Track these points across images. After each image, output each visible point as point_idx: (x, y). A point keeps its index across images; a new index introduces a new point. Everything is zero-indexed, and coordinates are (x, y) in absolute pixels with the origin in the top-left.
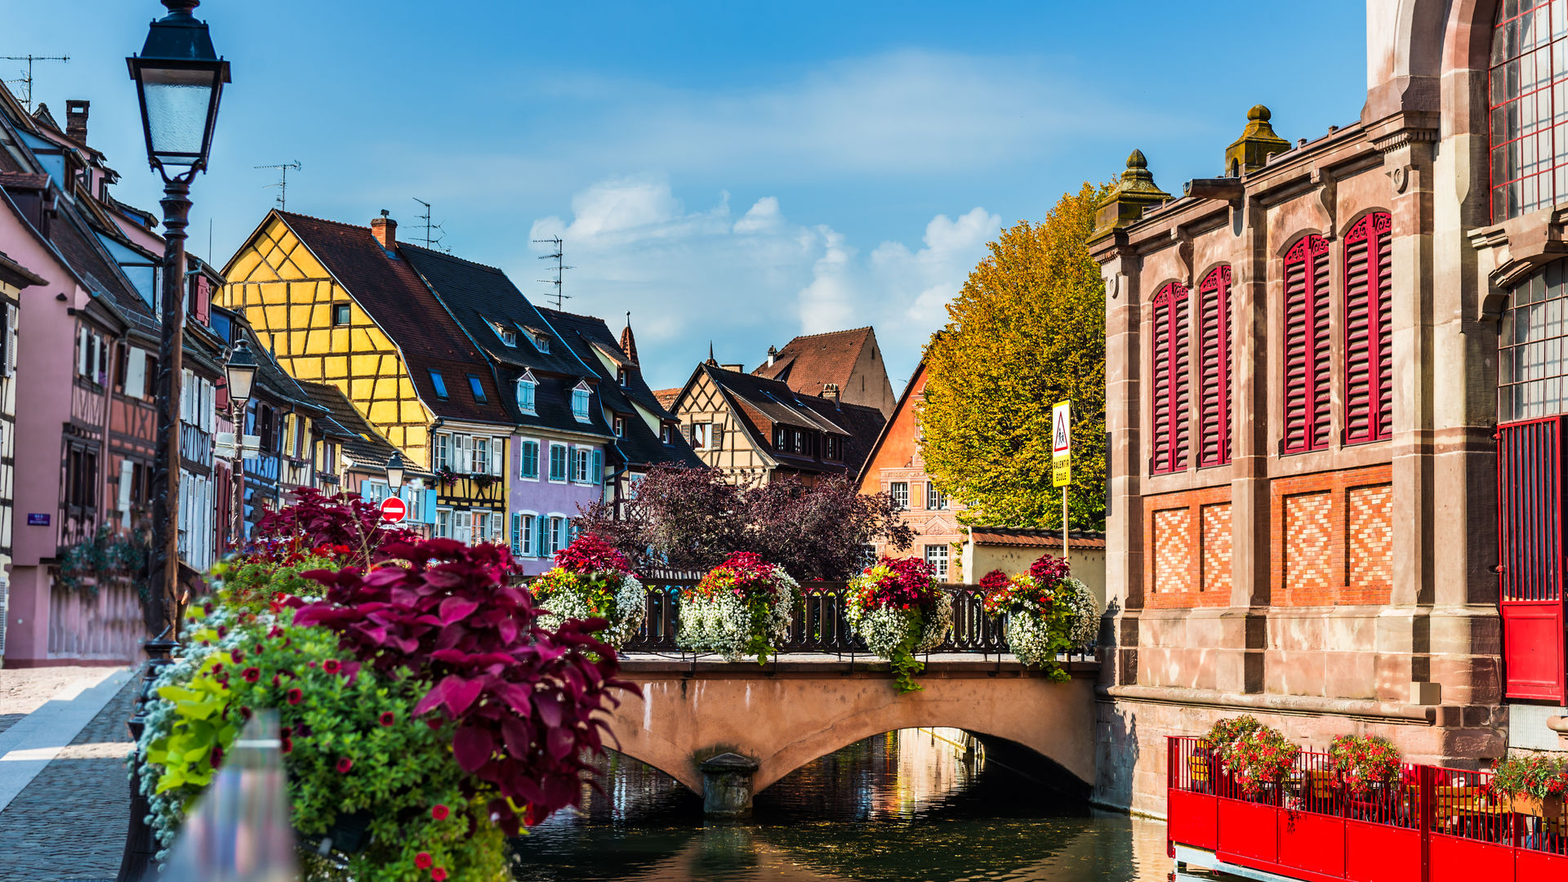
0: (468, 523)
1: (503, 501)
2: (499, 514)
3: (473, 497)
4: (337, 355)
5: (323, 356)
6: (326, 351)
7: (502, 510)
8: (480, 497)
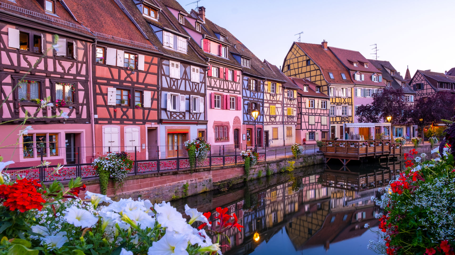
0: (340, 108)
1: (352, 103)
2: (351, 106)
3: (342, 102)
4: (308, 72)
5: (305, 73)
6: (306, 71)
7: (352, 105)
8: (345, 102)
